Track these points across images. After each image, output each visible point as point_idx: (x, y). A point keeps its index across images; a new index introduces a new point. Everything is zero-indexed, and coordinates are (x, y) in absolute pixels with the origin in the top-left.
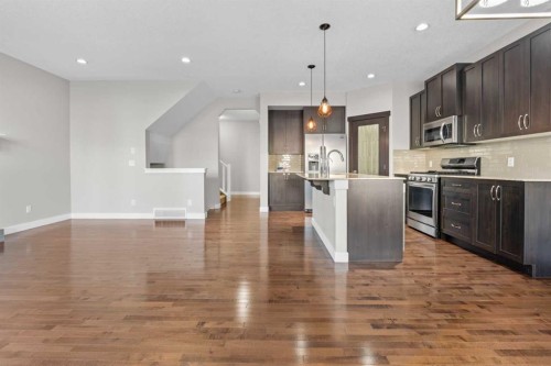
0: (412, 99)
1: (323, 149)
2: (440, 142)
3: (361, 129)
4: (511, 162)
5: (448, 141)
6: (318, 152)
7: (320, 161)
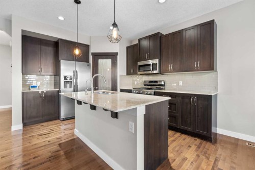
0: (128, 48)
1: (75, 73)
2: (150, 72)
3: (100, 61)
4: (181, 83)
5: (155, 72)
6: (72, 74)
7: (74, 81)
